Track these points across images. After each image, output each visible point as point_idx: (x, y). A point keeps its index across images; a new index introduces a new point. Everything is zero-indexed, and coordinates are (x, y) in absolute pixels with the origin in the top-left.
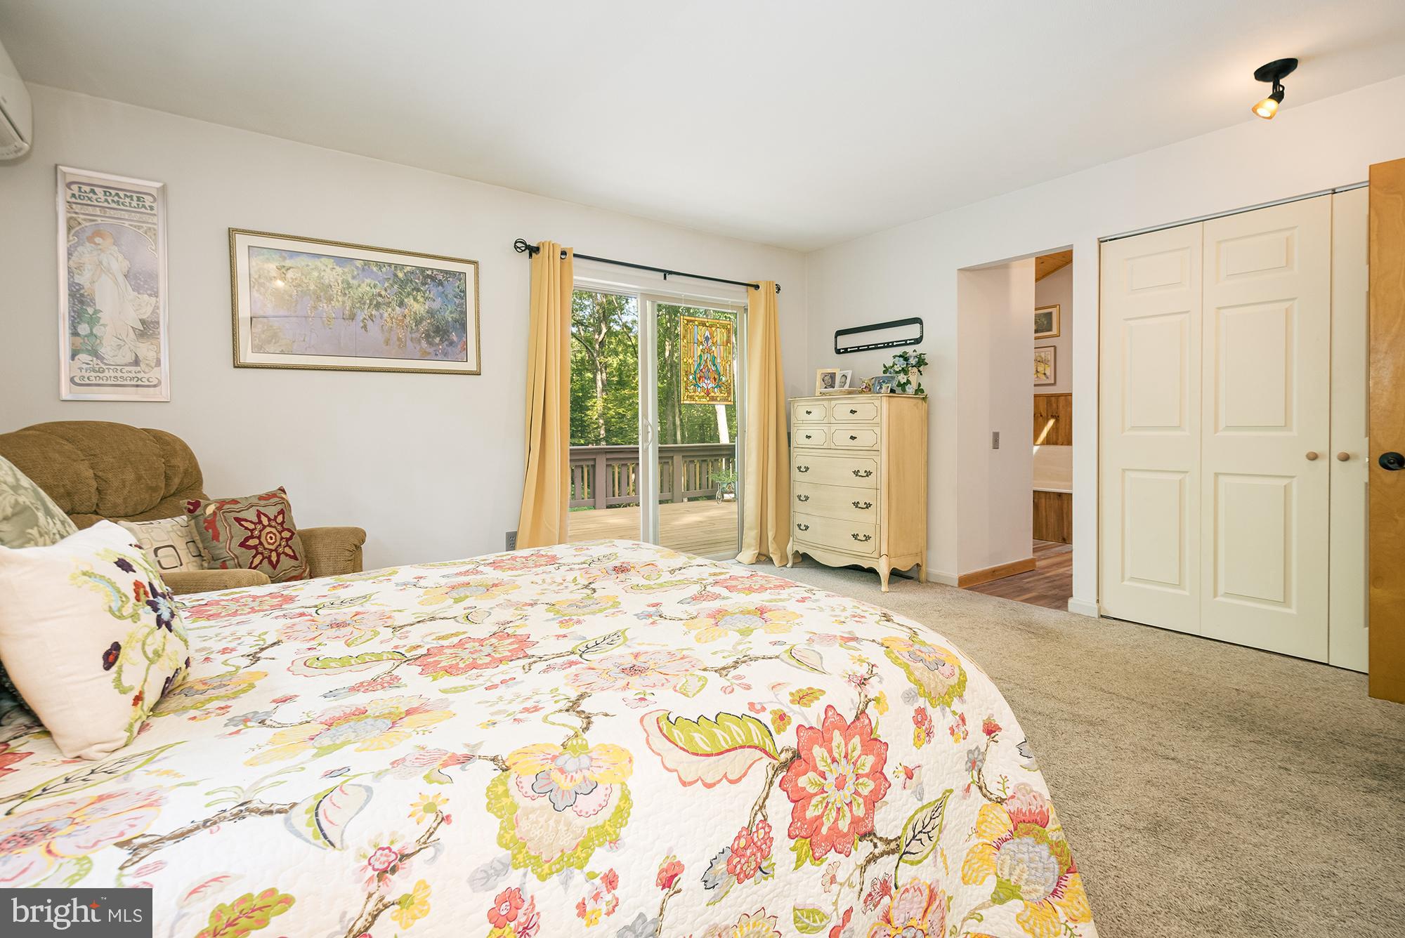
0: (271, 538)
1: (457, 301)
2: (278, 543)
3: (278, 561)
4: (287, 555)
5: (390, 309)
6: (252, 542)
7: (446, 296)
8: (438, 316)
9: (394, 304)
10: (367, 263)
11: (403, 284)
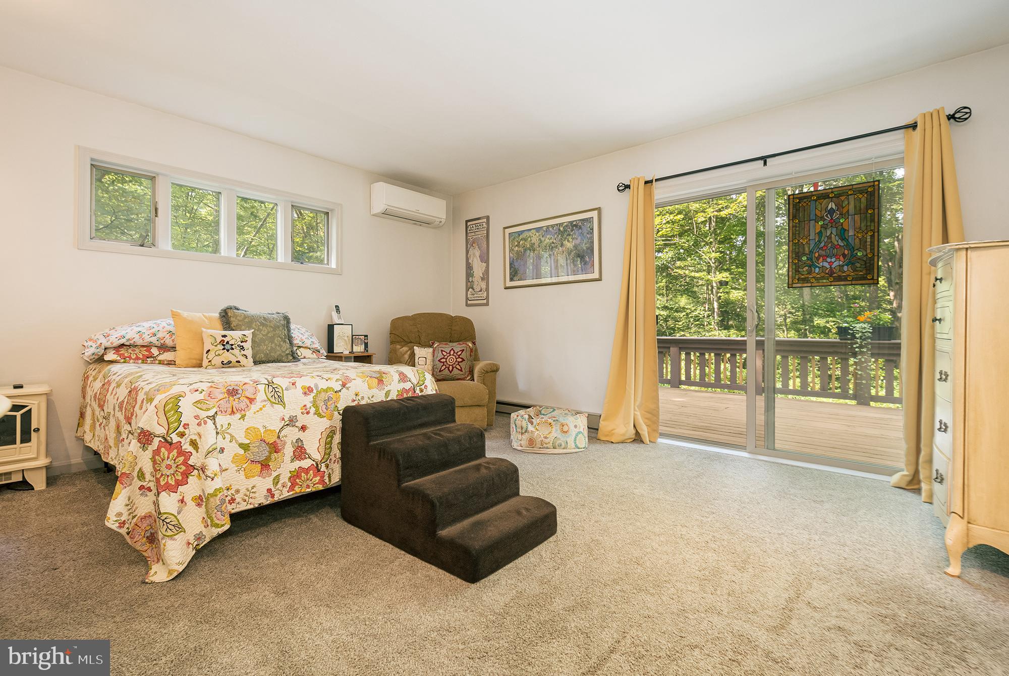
0: (451, 360)
1: (588, 236)
2: (454, 363)
3: (452, 370)
4: (457, 368)
5: (557, 249)
6: (443, 360)
7: (583, 234)
8: (579, 248)
9: (559, 246)
10: (548, 227)
11: (561, 233)
